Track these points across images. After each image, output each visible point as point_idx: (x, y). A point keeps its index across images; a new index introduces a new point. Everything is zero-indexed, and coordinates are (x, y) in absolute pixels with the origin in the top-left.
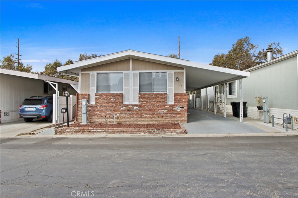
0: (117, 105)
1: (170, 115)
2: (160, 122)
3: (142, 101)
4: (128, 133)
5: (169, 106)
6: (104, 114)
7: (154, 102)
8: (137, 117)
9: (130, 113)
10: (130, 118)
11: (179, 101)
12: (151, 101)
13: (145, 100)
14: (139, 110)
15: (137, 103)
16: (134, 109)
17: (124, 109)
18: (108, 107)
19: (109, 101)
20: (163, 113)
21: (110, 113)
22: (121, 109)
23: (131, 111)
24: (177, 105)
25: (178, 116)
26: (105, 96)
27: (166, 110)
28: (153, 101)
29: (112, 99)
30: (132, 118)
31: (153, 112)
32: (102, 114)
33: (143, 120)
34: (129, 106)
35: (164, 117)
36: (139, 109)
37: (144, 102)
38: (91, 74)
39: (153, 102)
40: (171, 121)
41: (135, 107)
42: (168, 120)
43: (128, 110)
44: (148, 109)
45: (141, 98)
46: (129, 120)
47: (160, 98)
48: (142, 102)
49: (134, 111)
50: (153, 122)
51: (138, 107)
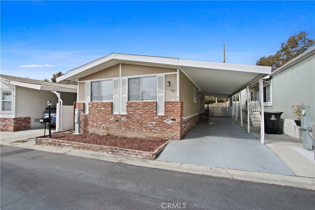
0: (106, 115)
1: (159, 128)
2: (149, 137)
3: (130, 110)
4: (91, 150)
5: (158, 118)
6: (96, 124)
7: (142, 112)
8: (125, 129)
9: (118, 124)
10: (118, 130)
11: (169, 111)
12: (139, 111)
13: (133, 109)
14: (127, 121)
15: (125, 113)
16: (122, 120)
17: (113, 119)
18: (99, 117)
19: (100, 111)
20: (151, 126)
21: (100, 123)
22: (110, 119)
23: (119, 122)
24: (167, 117)
25: (169, 130)
26: (96, 106)
27: (155, 122)
28: (141, 111)
29: (102, 109)
30: (120, 130)
31: (140, 124)
32: (94, 124)
33: (130, 132)
34: (117, 116)
35: (153, 131)
36: (126, 120)
37: (132, 112)
38: (87, 83)
39: (141, 112)
40: (160, 136)
41: (123, 118)
42: (158, 134)
43: (116, 121)
44: (135, 120)
45: (128, 107)
46: (117, 131)
47: (148, 107)
48: (129, 112)
49: (122, 122)
50: (140, 136)
51: (125, 118)
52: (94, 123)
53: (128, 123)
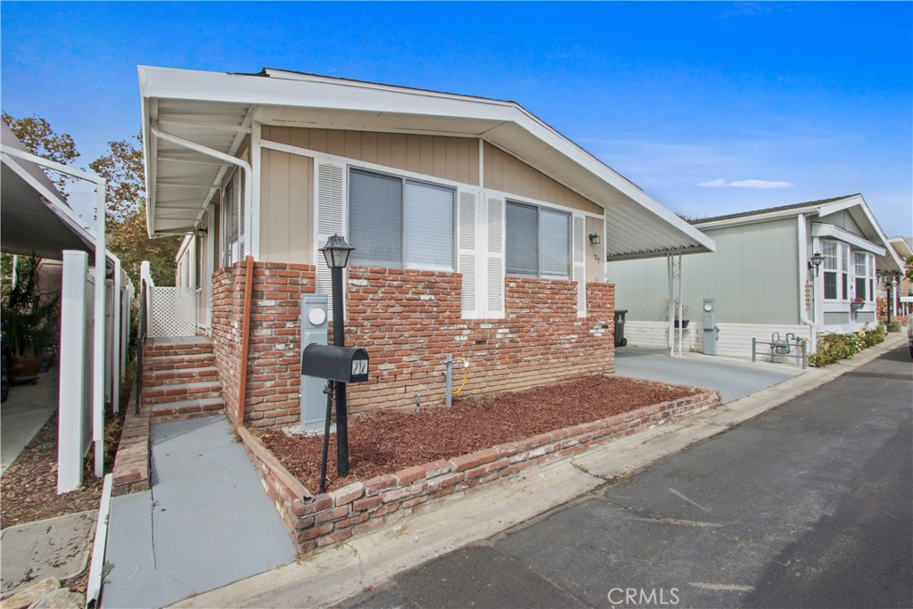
0: (442, 323)
1: (582, 350)
2: (563, 378)
3: (521, 305)
5: (580, 323)
6: (391, 366)
7: (550, 310)
8: (505, 366)
9: (485, 353)
10: (483, 373)
11: (599, 306)
12: (541, 306)
13: (527, 301)
14: (512, 341)
15: (501, 315)
16: (498, 336)
17: (465, 338)
18: (407, 334)
19: (412, 306)
20: (568, 346)
21: (414, 358)
22: (457, 338)
23: (486, 346)
24: (596, 320)
25: (598, 352)
26: (395, 283)
27: (575, 336)
28: (548, 308)
29: (423, 297)
30: (490, 373)
31: (546, 344)
32: (381, 367)
33: (520, 375)
34: (482, 326)
35: (572, 359)
36: (510, 336)
37: (525, 311)
38: (321, 167)
39: (547, 310)
40: (584, 370)
41: (500, 331)
42: (580, 366)
43: (479, 342)
44: (535, 334)
45: (516, 295)
46: (481, 379)
47: (562, 297)
48: (518, 310)
49: (497, 346)
50: (545, 381)
51: (507, 330)
52: (383, 362)
53: (514, 344)
